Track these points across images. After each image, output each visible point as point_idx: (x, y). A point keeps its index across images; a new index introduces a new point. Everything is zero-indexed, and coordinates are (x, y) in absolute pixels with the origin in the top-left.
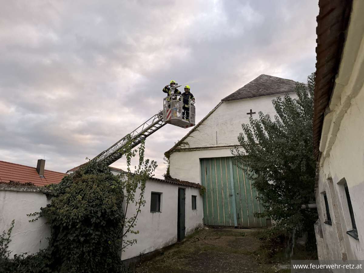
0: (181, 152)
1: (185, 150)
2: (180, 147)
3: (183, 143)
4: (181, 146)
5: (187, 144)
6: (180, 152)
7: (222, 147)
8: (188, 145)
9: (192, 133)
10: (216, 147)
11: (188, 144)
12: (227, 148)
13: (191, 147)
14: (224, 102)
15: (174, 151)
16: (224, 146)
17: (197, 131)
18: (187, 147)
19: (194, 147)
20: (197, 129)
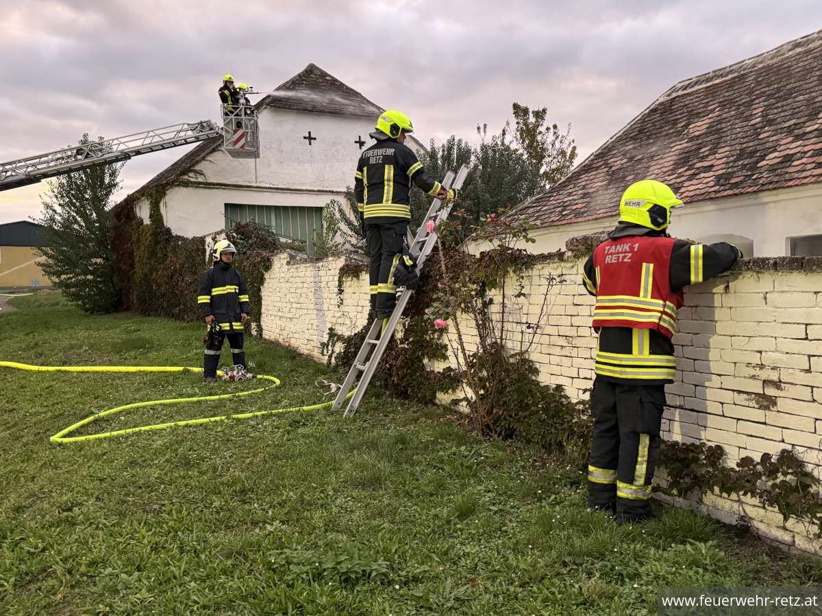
0: (189, 188)
1: (197, 185)
2: (186, 177)
3: (192, 171)
4: (189, 176)
5: (201, 173)
6: (186, 187)
7: (266, 188)
8: (202, 177)
9: (211, 155)
10: (257, 187)
11: (203, 174)
12: (274, 191)
13: (208, 182)
14: (268, 107)
15: (176, 183)
16: (270, 188)
17: (220, 152)
18: (201, 179)
19: (216, 182)
20: (220, 148)
